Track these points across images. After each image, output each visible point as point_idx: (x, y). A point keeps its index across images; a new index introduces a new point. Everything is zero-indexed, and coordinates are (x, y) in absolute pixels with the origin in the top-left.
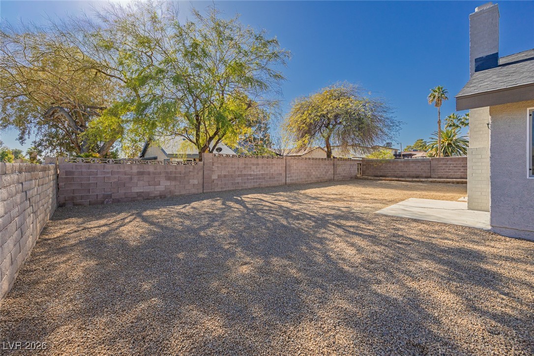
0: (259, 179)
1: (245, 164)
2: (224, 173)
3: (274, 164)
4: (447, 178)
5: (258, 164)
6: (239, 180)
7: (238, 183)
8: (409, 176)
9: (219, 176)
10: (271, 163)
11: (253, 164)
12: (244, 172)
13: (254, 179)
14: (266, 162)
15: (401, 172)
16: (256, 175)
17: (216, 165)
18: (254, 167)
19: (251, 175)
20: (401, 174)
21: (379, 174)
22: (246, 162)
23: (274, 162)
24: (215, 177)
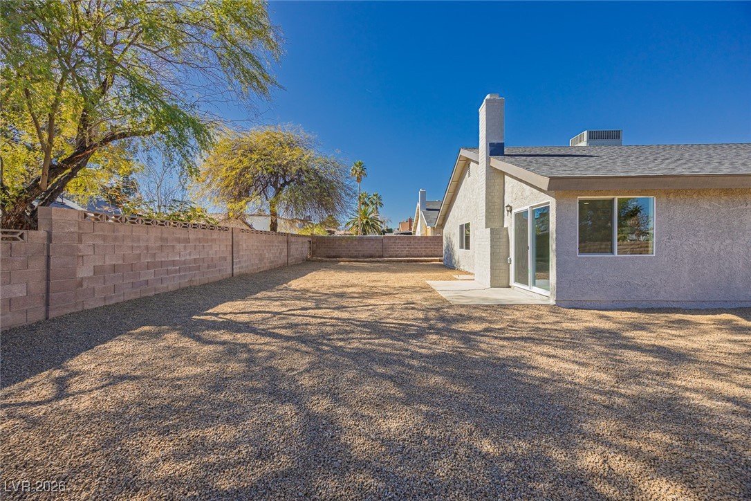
0: (190, 269)
1: (162, 239)
2: (109, 261)
3: (215, 240)
4: (396, 257)
5: (187, 241)
6: (149, 275)
7: (147, 282)
8: (364, 256)
9: (96, 270)
10: (209, 237)
11: (178, 240)
12: (161, 258)
13: (179, 271)
14: (201, 236)
15: (356, 251)
16: (185, 262)
17: (88, 241)
18: (179, 246)
19: (174, 263)
20: (355, 253)
21: (333, 254)
22: (165, 235)
23: (215, 236)
24: (84, 272)
